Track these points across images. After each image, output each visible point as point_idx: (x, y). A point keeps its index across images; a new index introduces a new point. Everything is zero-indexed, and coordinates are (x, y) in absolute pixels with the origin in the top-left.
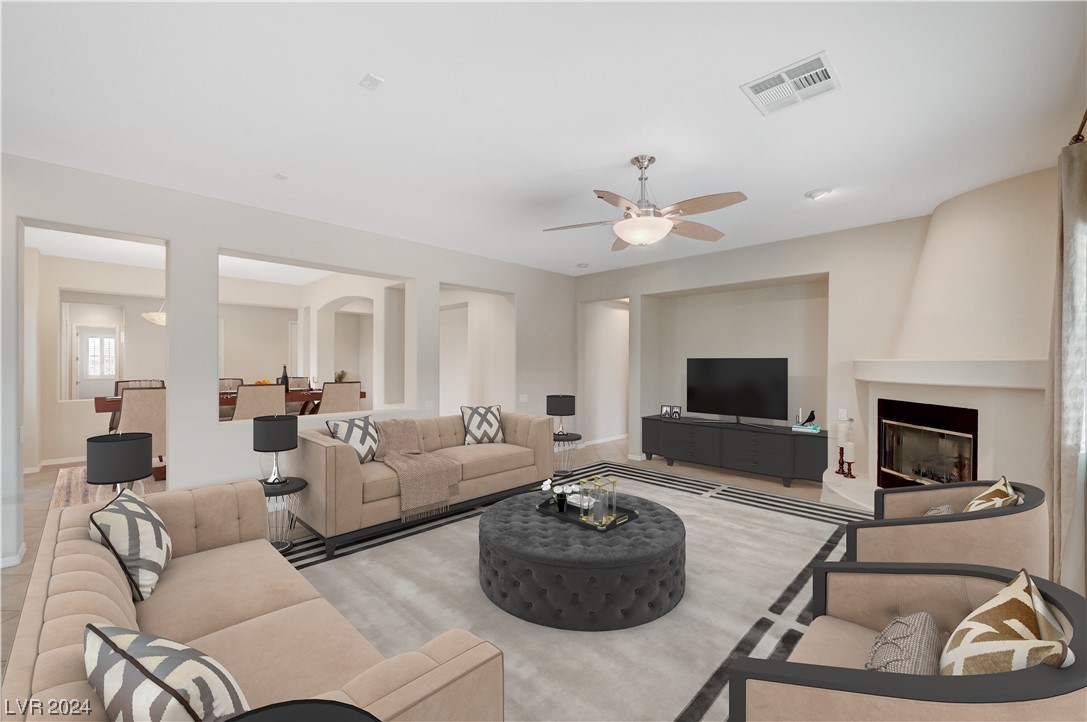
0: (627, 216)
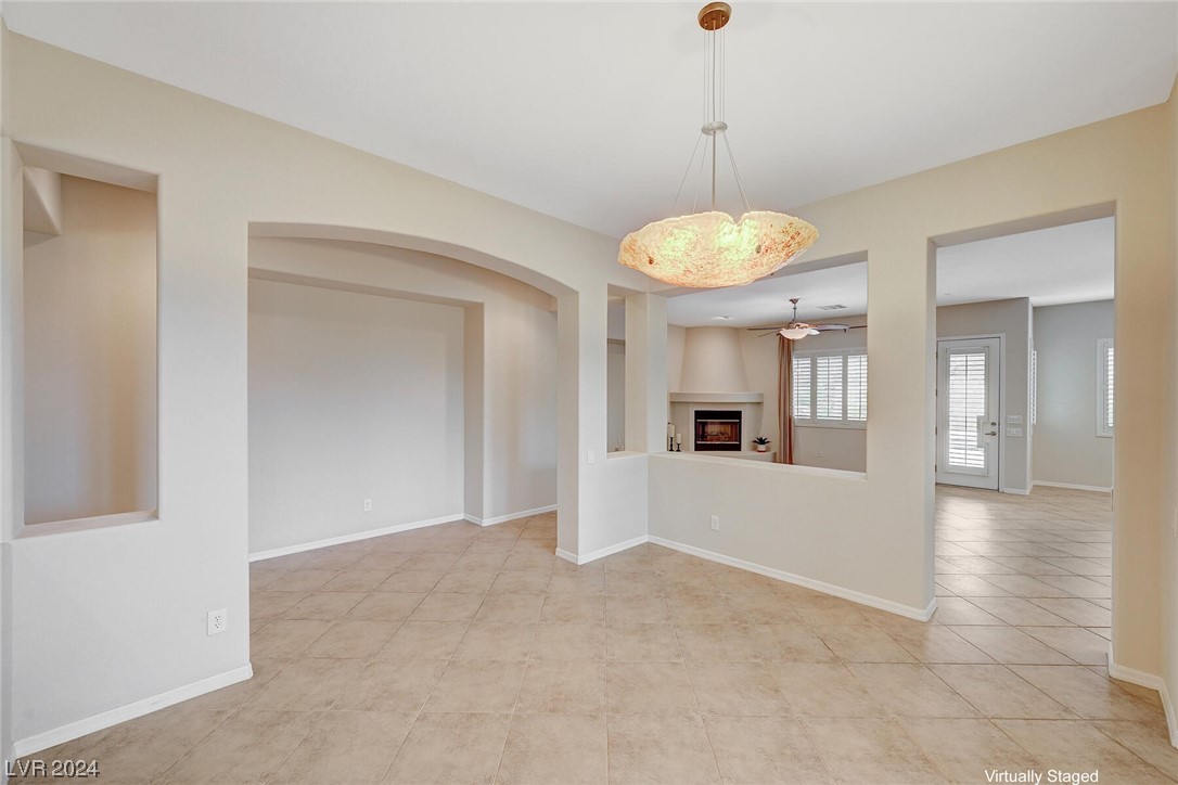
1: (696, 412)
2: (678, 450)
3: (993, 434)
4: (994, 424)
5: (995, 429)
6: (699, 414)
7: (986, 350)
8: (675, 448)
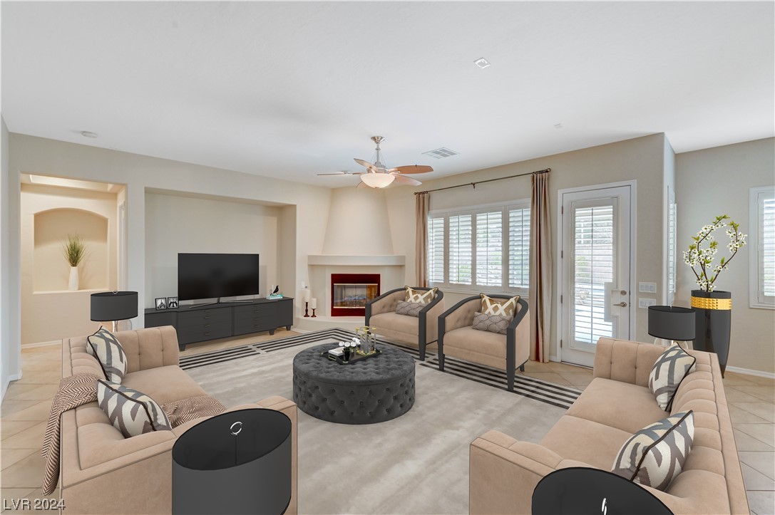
0: (369, 171)
1: (333, 275)
2: (314, 316)
3: (623, 305)
4: (623, 293)
5: (625, 299)
6: (337, 279)
7: (613, 201)
8: (310, 313)
